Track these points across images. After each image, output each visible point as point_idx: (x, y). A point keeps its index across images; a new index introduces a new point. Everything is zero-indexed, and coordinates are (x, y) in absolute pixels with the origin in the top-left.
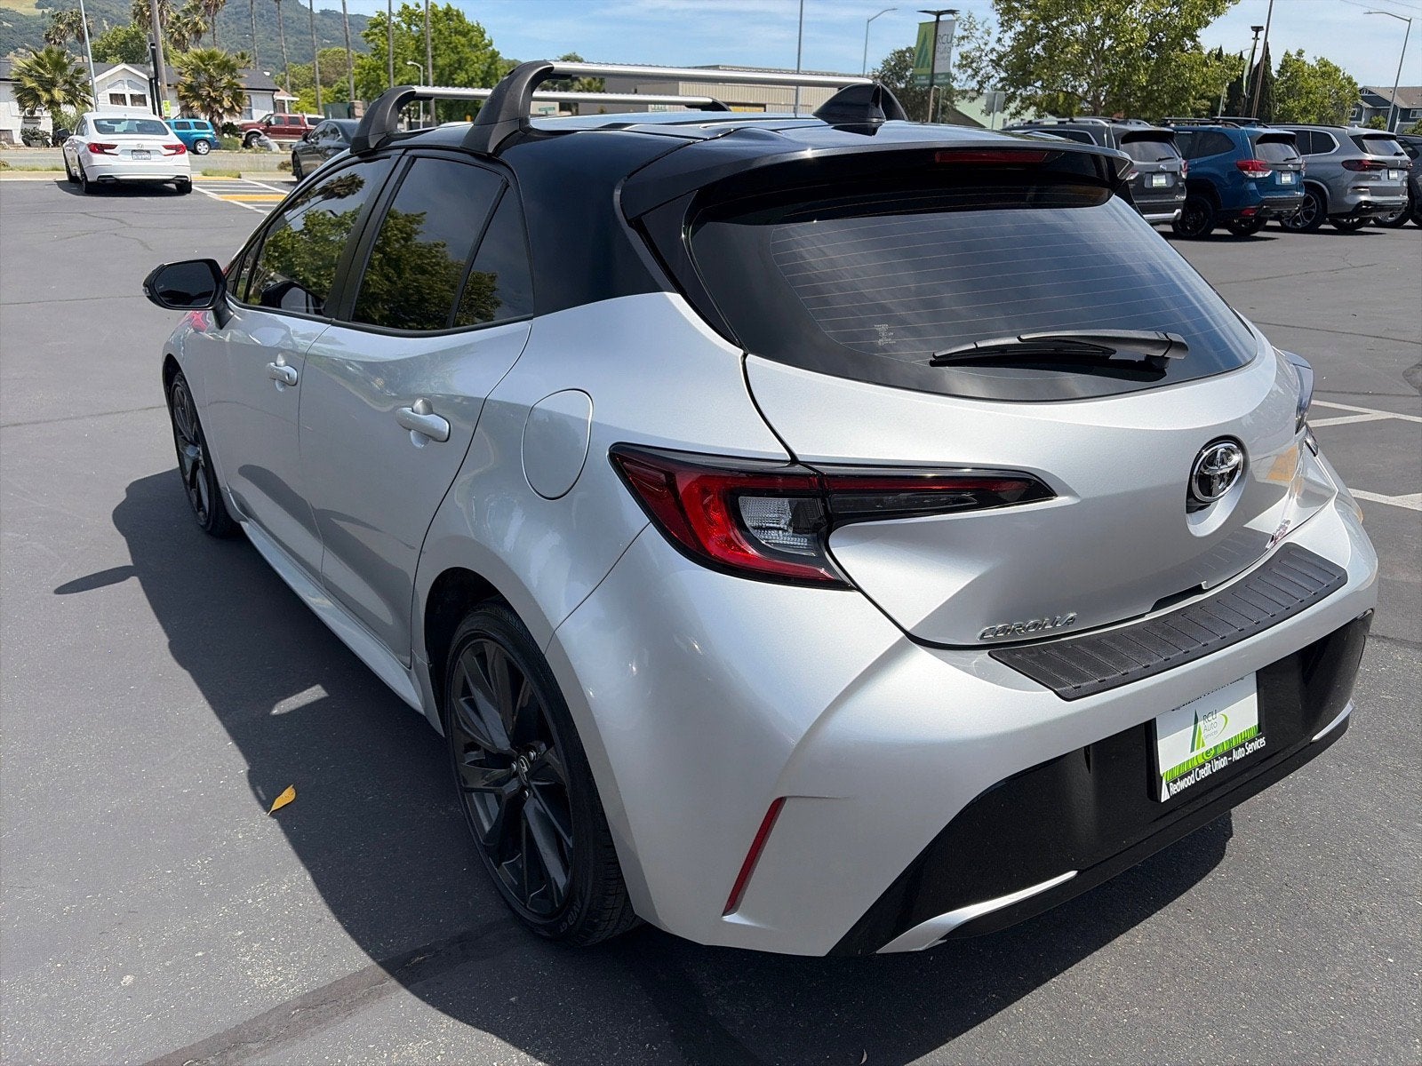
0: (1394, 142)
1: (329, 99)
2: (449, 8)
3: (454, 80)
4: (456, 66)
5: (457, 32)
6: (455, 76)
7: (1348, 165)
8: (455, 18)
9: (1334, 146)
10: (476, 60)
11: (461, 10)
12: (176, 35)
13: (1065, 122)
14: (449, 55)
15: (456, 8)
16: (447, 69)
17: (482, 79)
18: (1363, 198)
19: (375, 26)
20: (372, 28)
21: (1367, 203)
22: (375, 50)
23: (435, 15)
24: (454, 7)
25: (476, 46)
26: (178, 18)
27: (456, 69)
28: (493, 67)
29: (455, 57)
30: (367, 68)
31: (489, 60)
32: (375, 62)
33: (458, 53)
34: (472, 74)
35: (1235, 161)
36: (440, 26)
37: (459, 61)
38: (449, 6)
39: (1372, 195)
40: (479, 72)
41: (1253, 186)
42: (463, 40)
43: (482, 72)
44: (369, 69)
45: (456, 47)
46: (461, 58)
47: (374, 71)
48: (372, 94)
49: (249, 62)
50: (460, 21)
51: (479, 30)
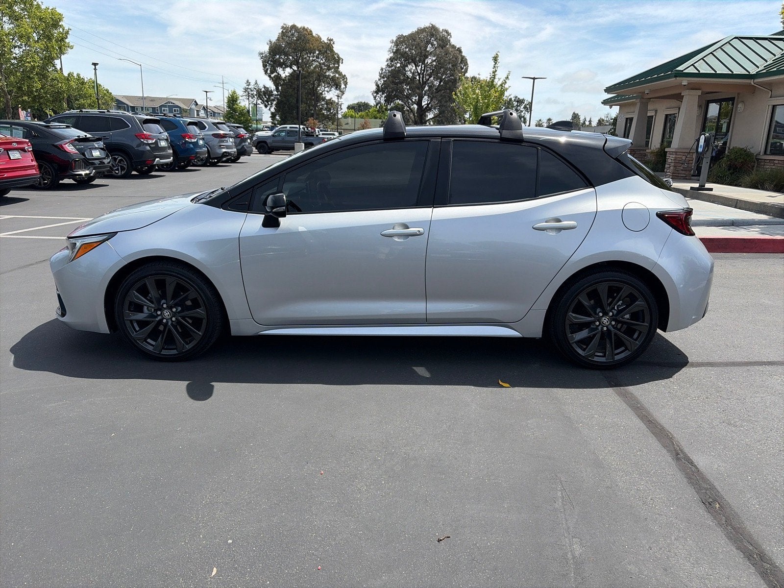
0: (224, 125)
7: (214, 135)
9: (206, 127)
13: (104, 112)
18: (224, 150)
21: (225, 152)
35: (180, 134)
39: (227, 149)
41: (191, 146)
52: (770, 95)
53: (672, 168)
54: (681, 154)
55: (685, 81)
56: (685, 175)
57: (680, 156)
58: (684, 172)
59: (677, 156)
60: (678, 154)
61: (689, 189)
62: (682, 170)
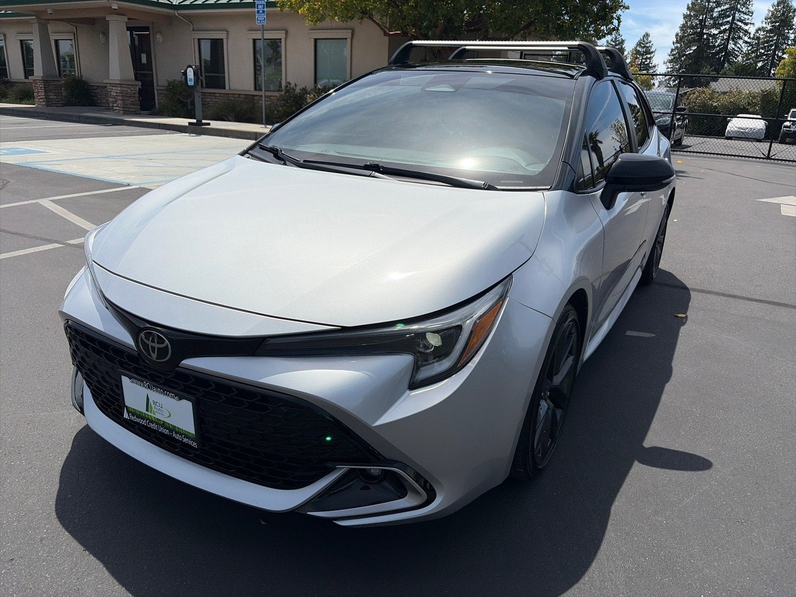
52: (192, 29)
53: (119, 102)
54: (126, 86)
55: (115, 5)
56: (134, 110)
57: (125, 89)
58: (132, 106)
59: (123, 89)
60: (123, 86)
61: (187, 124)
62: (131, 104)
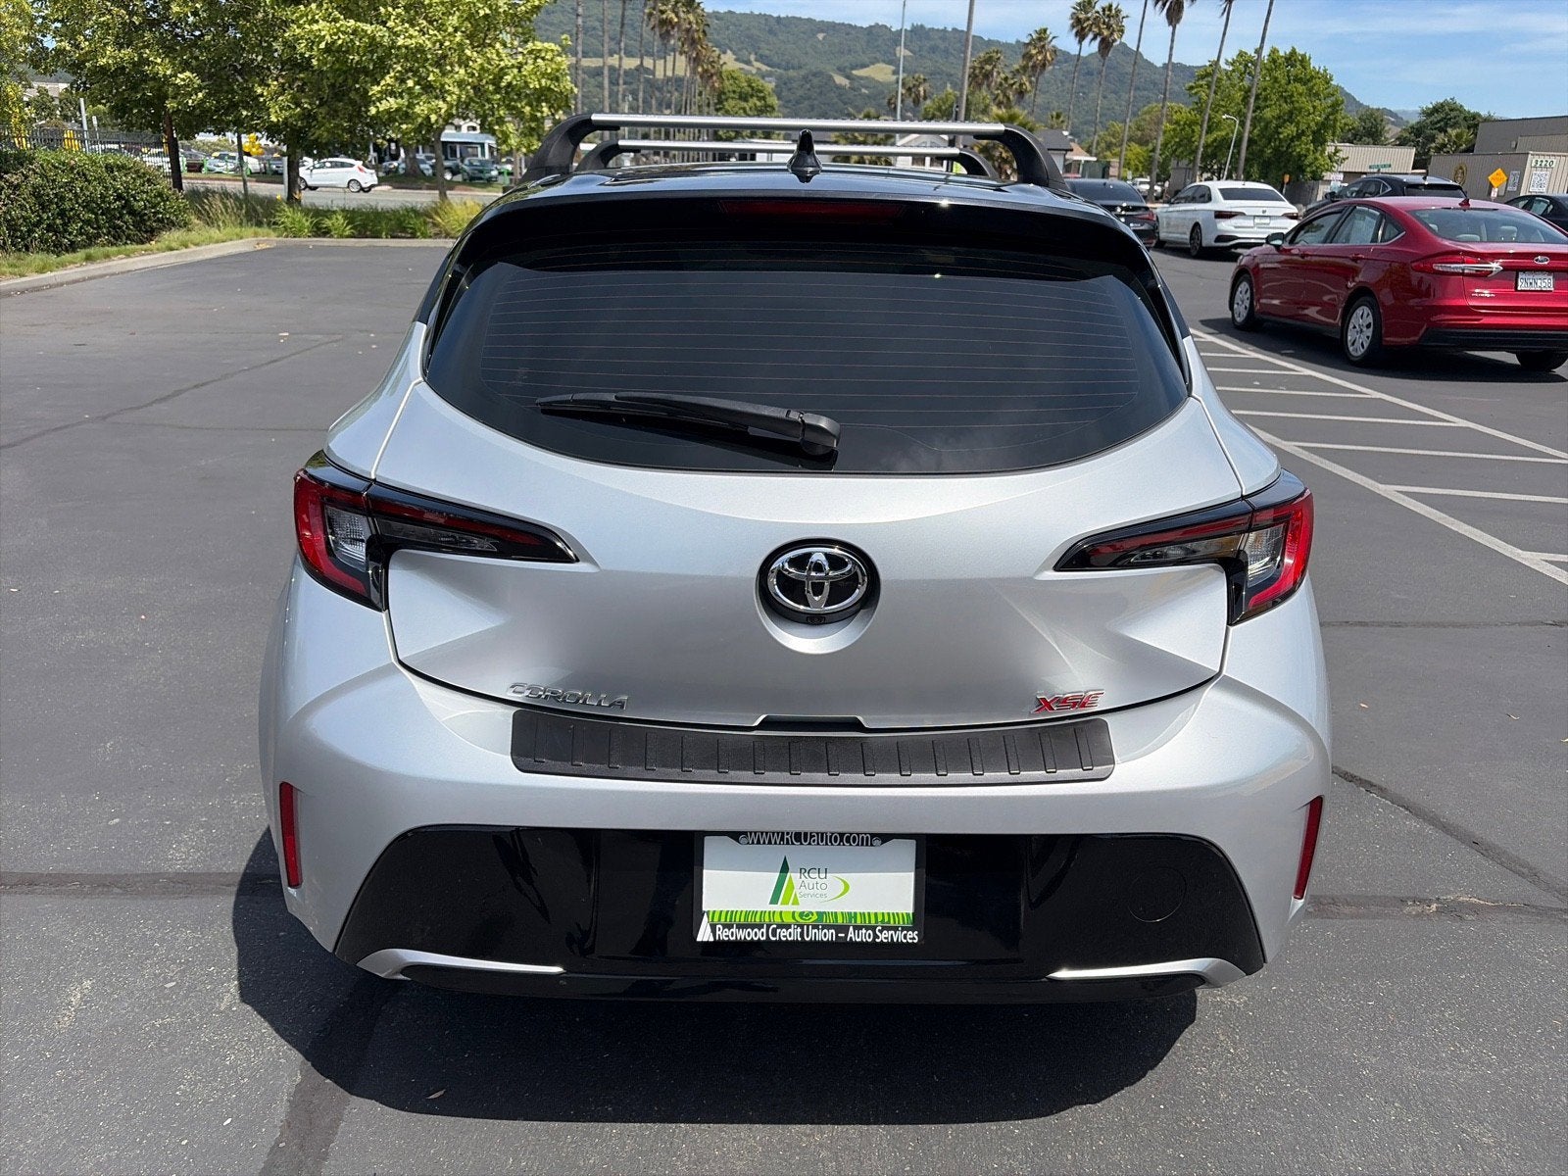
1: (1141, 158)
2: (1293, 52)
3: (1279, 133)
4: (1286, 118)
5: (1297, 79)
6: (1280, 130)
8: (1298, 64)
10: (1312, 111)
11: (1307, 55)
12: (1001, 97)
14: (1280, 106)
15: (1302, 52)
16: (1274, 122)
17: (1314, 133)
19: (1202, 77)
20: (1198, 80)
22: (1197, 103)
23: (1274, 61)
24: (1300, 51)
25: (1317, 95)
26: (1006, 79)
27: (1285, 121)
28: (1331, 117)
29: (1286, 107)
30: (1182, 123)
31: (1329, 110)
32: (1194, 116)
33: (1292, 102)
34: (1303, 127)
36: (1277, 74)
37: (1291, 113)
38: (1294, 50)
40: (1312, 124)
42: (1301, 88)
43: (1317, 124)
44: (1185, 123)
45: (1292, 96)
46: (1295, 109)
47: (1190, 126)
48: (1182, 152)
49: (1063, 122)
50: (1304, 67)
51: (1324, 76)
